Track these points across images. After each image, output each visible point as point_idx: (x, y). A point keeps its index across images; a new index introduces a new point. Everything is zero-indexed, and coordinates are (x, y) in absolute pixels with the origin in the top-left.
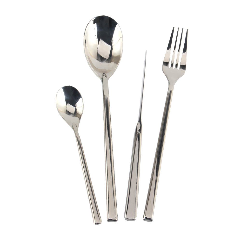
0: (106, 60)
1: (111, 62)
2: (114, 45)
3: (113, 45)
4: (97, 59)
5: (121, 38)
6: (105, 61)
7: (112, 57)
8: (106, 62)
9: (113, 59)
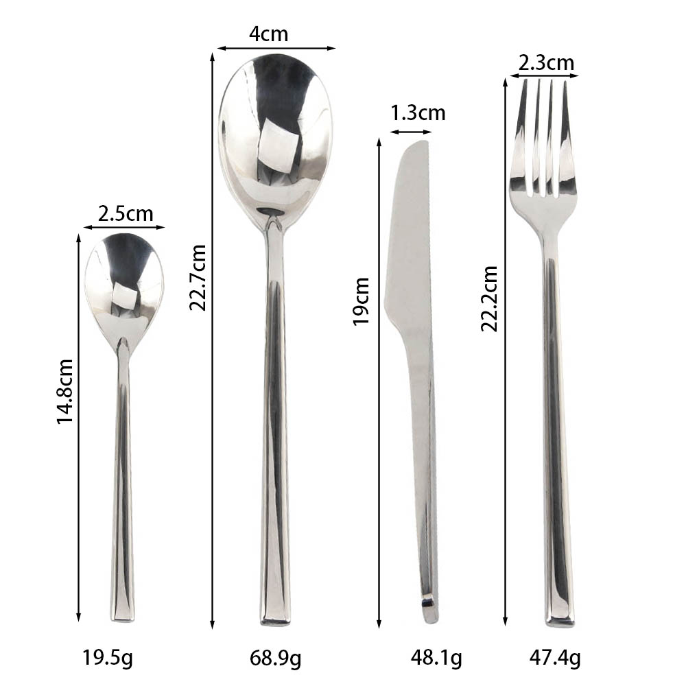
0: (285, 178)
1: (298, 178)
2: (306, 132)
3: (303, 131)
4: (256, 178)
5: (327, 113)
6: (282, 178)
7: (301, 165)
8: (283, 184)
9: (304, 172)
